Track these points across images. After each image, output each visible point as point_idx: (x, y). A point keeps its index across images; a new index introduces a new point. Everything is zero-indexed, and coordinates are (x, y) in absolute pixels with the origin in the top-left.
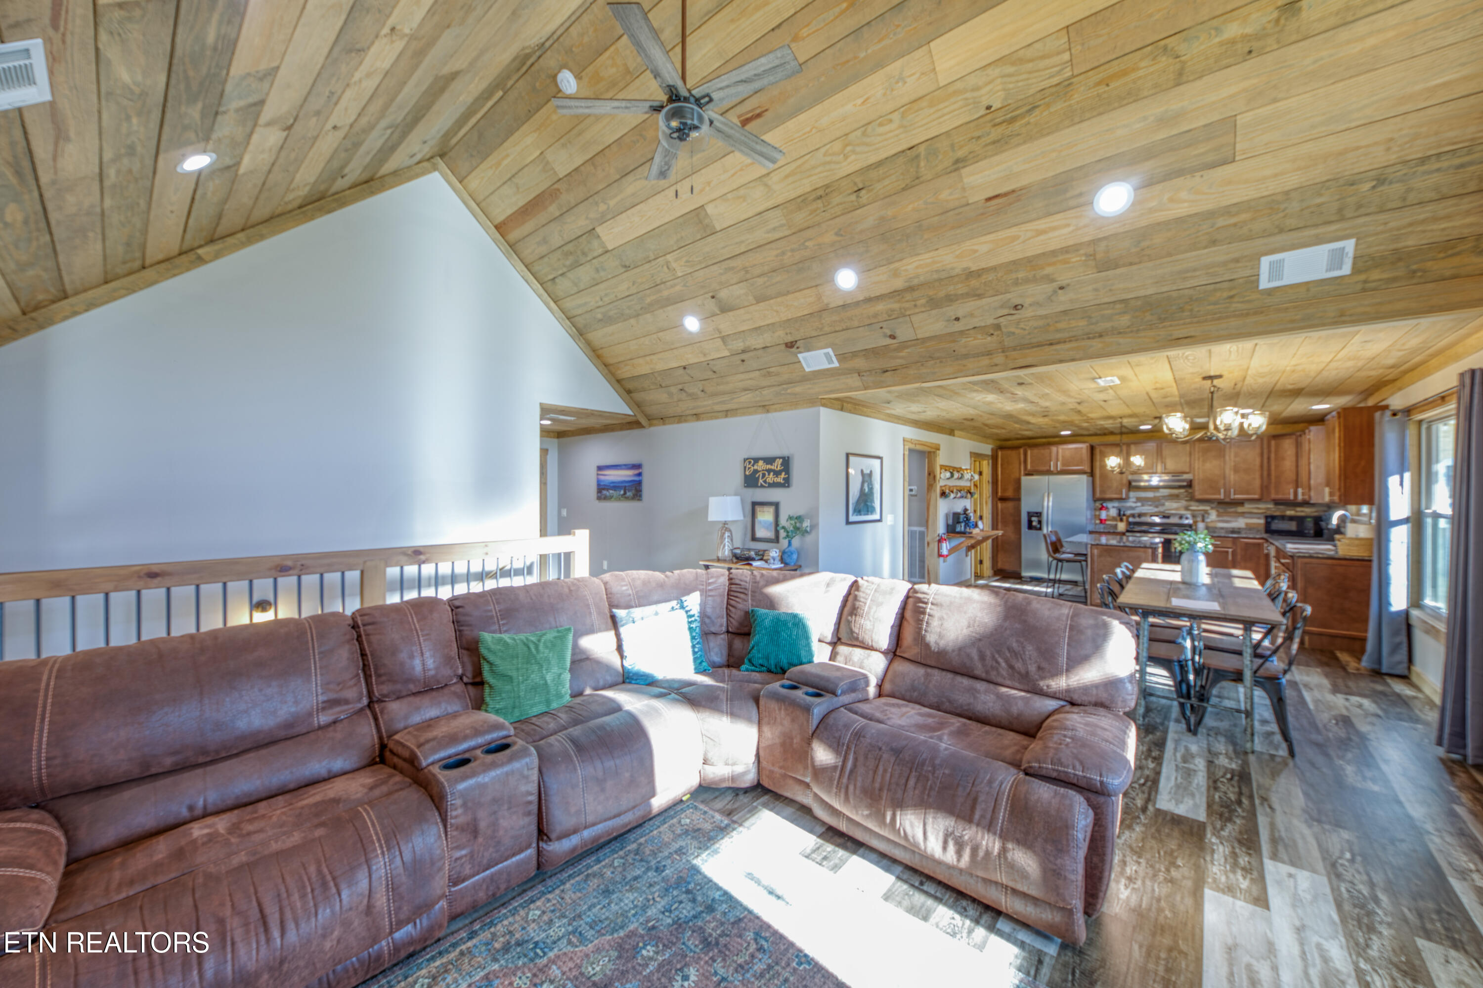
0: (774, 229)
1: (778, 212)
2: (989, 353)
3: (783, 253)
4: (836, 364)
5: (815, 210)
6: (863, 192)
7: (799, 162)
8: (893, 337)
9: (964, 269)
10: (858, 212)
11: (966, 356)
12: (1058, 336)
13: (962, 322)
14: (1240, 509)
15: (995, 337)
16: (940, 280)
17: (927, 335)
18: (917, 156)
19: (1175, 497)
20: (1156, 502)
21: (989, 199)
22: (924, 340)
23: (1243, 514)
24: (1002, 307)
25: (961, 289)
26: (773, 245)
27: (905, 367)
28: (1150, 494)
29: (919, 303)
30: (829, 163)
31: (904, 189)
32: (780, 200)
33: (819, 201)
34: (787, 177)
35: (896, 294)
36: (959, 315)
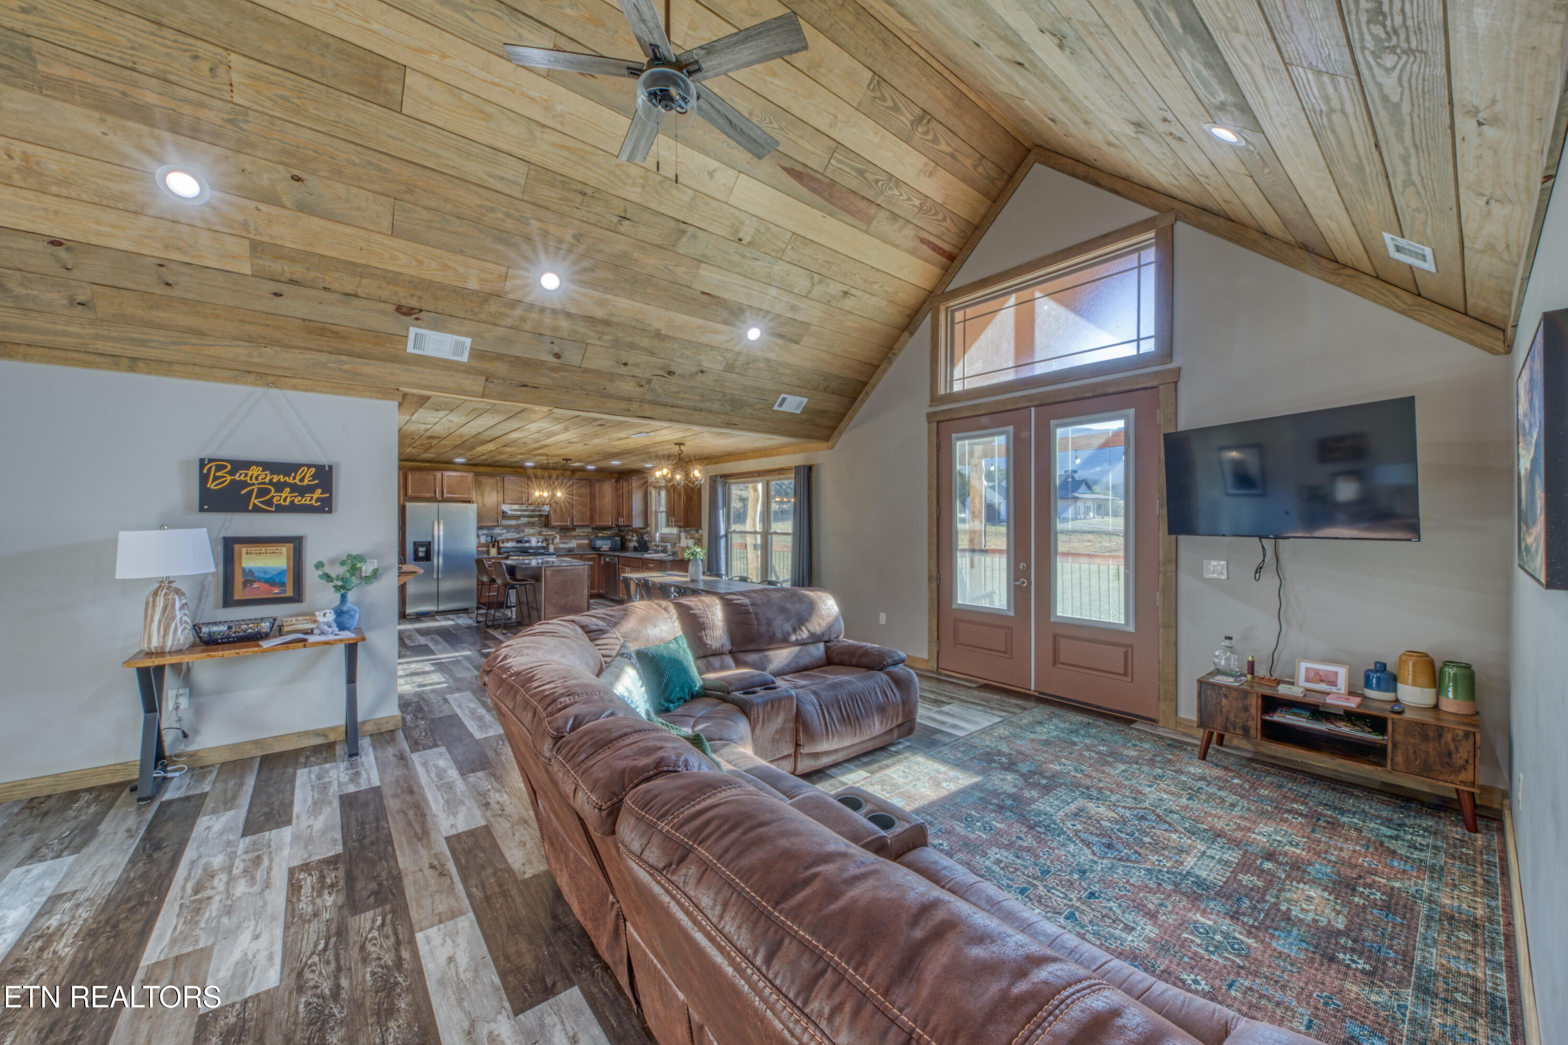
0: (502, 178)
1: (523, 168)
2: (630, 400)
3: (492, 209)
4: (465, 358)
5: (569, 200)
6: (626, 223)
7: (588, 148)
8: (557, 356)
9: (657, 330)
10: (611, 234)
11: (611, 396)
12: (681, 403)
13: (627, 368)
14: (574, 533)
15: (641, 389)
16: (635, 328)
17: (592, 367)
18: (684, 232)
19: (530, 524)
20: (518, 528)
21: (703, 293)
22: (586, 371)
23: (575, 537)
24: (662, 369)
25: (645, 342)
26: (484, 193)
27: (549, 388)
28: (513, 522)
29: (605, 337)
30: (616, 176)
31: (659, 246)
32: (535, 159)
33: (580, 196)
34: (563, 147)
35: (591, 320)
36: (630, 361)
